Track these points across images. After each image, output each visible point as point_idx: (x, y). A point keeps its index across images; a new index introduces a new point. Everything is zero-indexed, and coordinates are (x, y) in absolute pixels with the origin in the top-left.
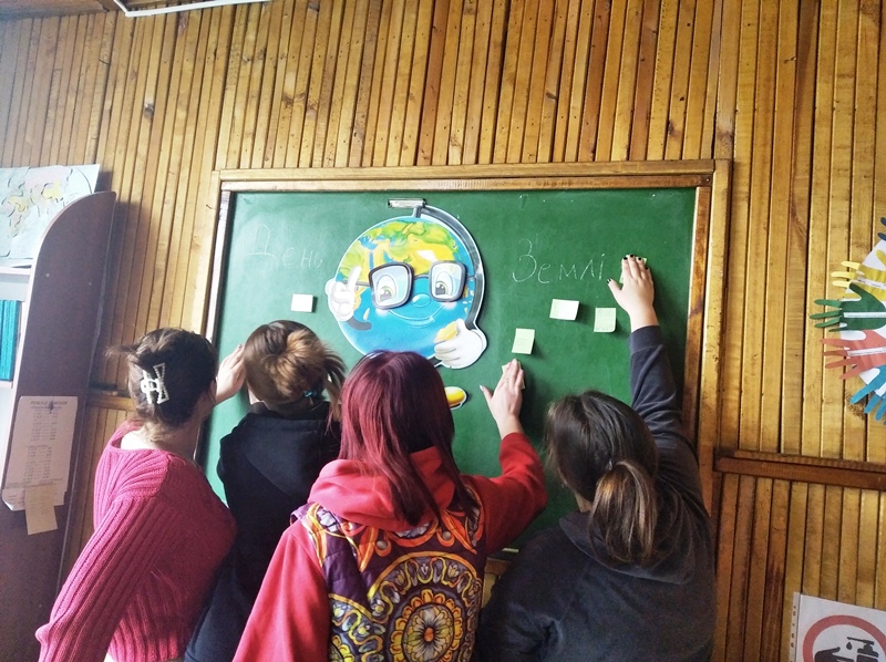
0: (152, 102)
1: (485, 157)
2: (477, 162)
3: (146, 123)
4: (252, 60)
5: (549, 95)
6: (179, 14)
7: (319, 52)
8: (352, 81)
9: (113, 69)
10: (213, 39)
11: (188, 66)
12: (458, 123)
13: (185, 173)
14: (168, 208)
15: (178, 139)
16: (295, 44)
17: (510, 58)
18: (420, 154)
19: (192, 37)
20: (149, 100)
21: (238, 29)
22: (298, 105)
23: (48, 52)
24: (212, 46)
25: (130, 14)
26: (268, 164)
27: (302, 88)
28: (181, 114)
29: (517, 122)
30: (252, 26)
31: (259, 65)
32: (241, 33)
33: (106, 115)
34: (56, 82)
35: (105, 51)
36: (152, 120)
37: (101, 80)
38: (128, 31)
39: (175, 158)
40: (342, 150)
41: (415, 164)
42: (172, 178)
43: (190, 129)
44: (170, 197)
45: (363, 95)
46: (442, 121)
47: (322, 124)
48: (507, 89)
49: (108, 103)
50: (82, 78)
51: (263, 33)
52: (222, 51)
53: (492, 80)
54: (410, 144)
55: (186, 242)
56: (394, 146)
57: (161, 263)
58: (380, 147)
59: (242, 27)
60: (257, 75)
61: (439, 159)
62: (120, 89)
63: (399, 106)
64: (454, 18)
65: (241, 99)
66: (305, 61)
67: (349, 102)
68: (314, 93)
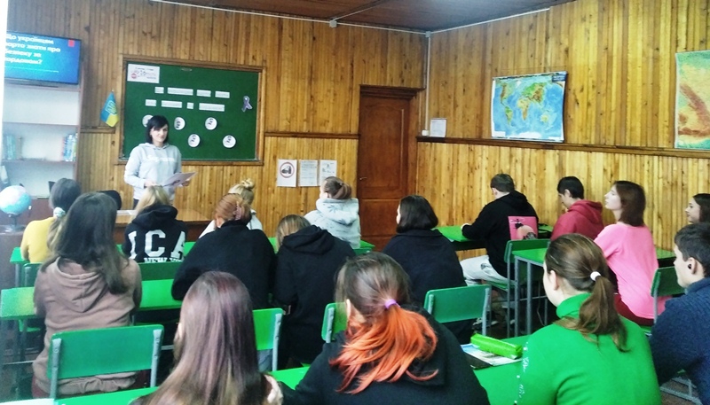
0: (88, 25)
1: (209, 59)
2: (207, 61)
3: (86, 33)
4: (130, 18)
9: (68, 10)
12: (201, 49)
13: (106, 53)
14: (100, 65)
15: (102, 41)
16: (145, 15)
18: (191, 56)
19: (103, 5)
22: (149, 36)
27: (149, 30)
28: (102, 32)
30: (128, 6)
31: (132, 20)
35: (63, 2)
36: (89, 32)
37: (63, 14)
39: (101, 47)
41: (189, 59)
42: (101, 54)
43: (107, 38)
44: (101, 61)
45: (171, 36)
46: (196, 48)
47: (158, 43)
48: (214, 41)
49: (68, 23)
51: (132, 9)
52: (117, 12)
53: (210, 38)
54: (187, 53)
57: (100, 83)
59: (124, 6)
62: (72, 18)
63: (183, 40)
65: (127, 31)
66: (149, 22)
68: (155, 33)
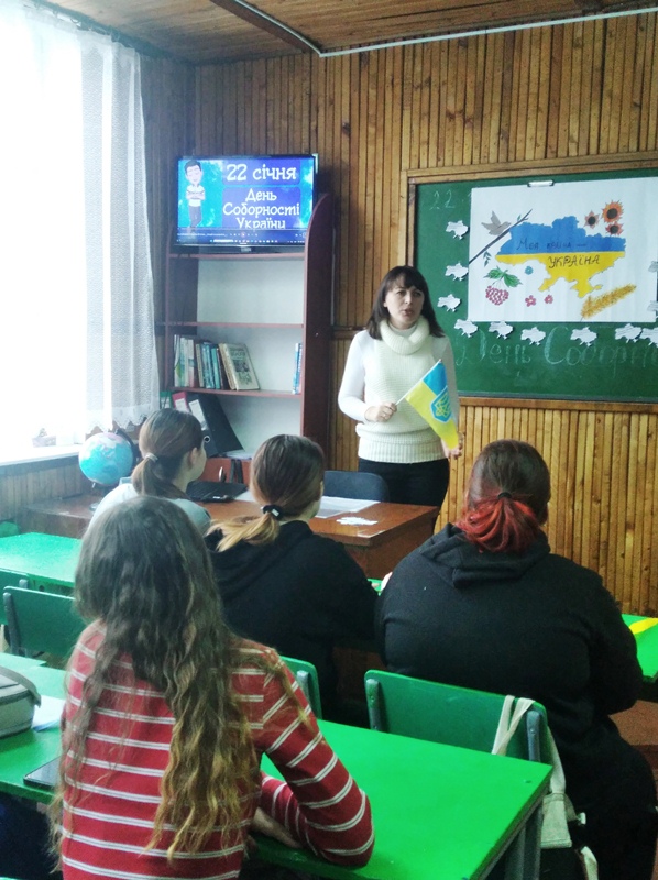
0: (347, 120)
1: (593, 150)
2: (588, 154)
3: (345, 139)
4: (421, 87)
5: (635, 104)
6: (360, 54)
7: (471, 80)
8: (497, 100)
9: (314, 98)
10: (389, 72)
11: (373, 93)
12: (574, 126)
13: (379, 174)
14: (370, 199)
15: (371, 148)
16: (452, 73)
17: (608, 79)
18: (549, 150)
19: (373, 70)
20: (346, 120)
21: (408, 64)
22: (459, 120)
23: (261, 87)
24: (389, 77)
25: (322, 55)
26: (440, 163)
27: (460, 106)
28: (372, 130)
29: (614, 124)
30: (418, 60)
31: (426, 91)
32: (410, 67)
33: (313, 134)
34: (270, 110)
35: (306, 84)
36: (350, 136)
37: (306, 107)
38: (322, 67)
39: (370, 163)
40: (493, 149)
41: (546, 157)
42: (370, 177)
43: (380, 140)
44: (370, 191)
45: (506, 110)
46: (562, 126)
47: (477, 132)
48: (606, 101)
49: (314, 124)
50: (291, 106)
51: (427, 65)
52: (397, 81)
53: (596, 94)
54: (542, 143)
55: (386, 222)
56: (530, 144)
57: (369, 238)
58: (520, 146)
59: (411, 62)
60: (426, 98)
61: (562, 153)
62: (322, 112)
63: (532, 115)
64: (567, 51)
65: (416, 117)
66: (460, 87)
67: (496, 116)
68: (470, 110)
